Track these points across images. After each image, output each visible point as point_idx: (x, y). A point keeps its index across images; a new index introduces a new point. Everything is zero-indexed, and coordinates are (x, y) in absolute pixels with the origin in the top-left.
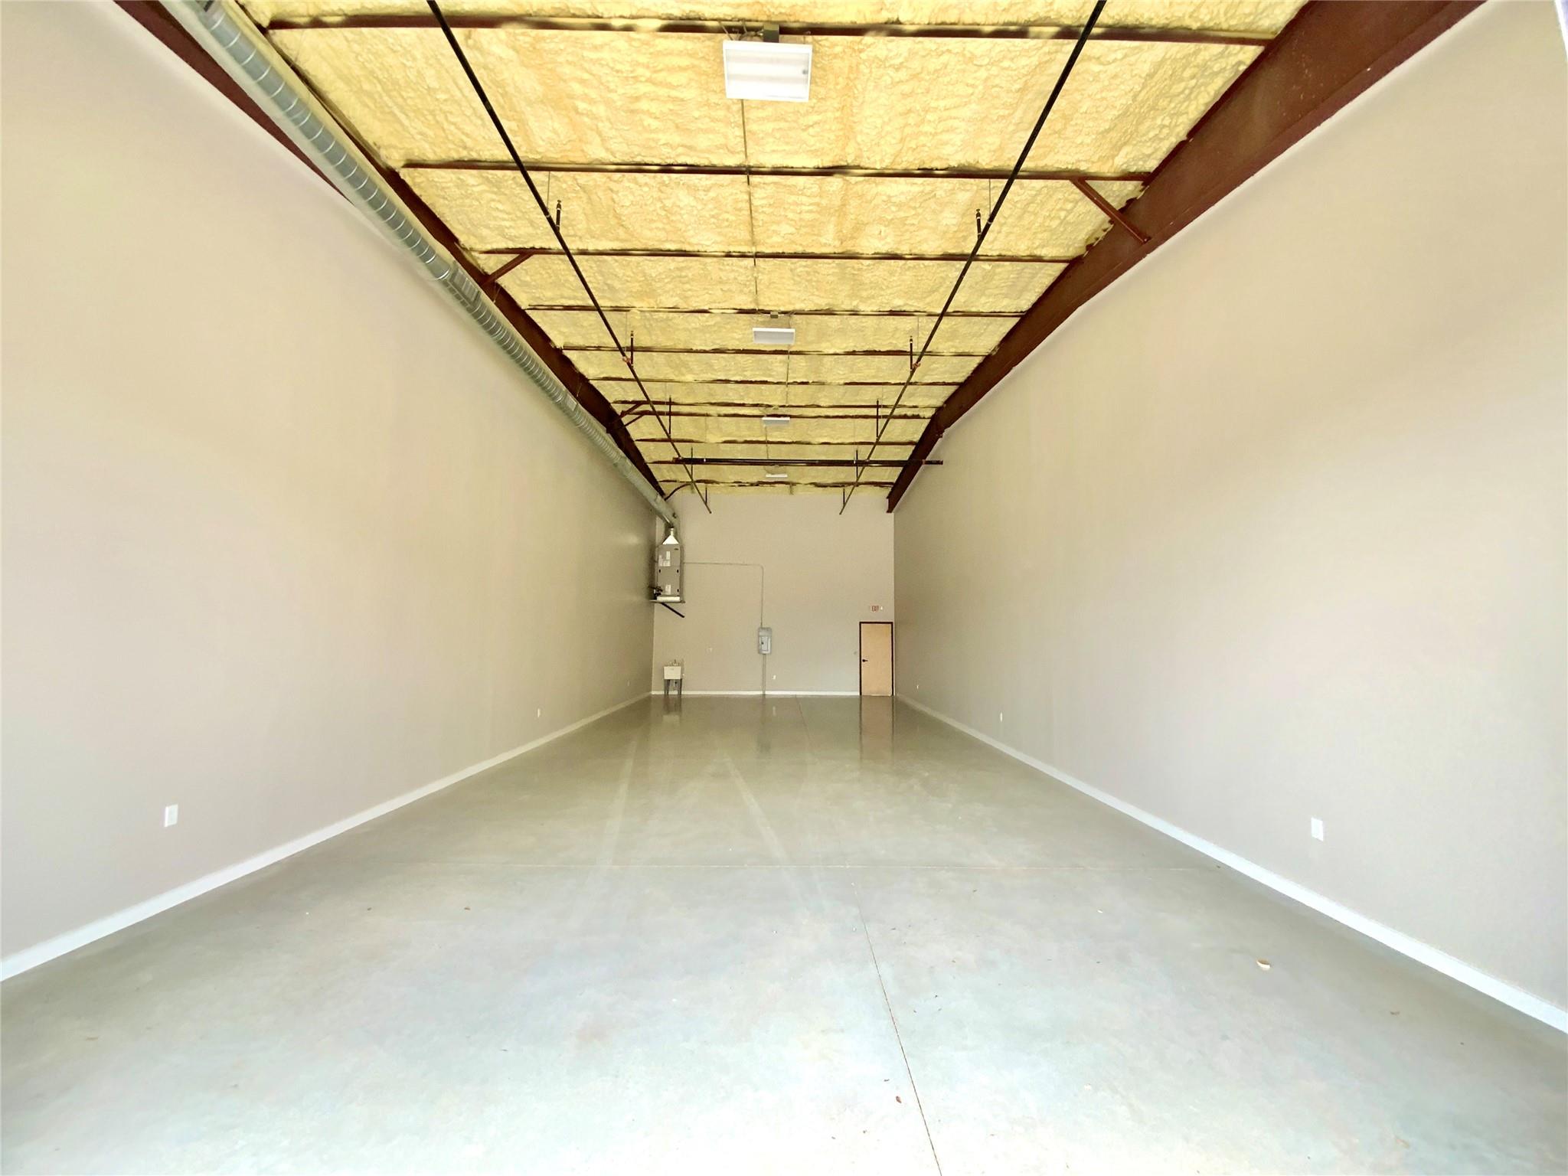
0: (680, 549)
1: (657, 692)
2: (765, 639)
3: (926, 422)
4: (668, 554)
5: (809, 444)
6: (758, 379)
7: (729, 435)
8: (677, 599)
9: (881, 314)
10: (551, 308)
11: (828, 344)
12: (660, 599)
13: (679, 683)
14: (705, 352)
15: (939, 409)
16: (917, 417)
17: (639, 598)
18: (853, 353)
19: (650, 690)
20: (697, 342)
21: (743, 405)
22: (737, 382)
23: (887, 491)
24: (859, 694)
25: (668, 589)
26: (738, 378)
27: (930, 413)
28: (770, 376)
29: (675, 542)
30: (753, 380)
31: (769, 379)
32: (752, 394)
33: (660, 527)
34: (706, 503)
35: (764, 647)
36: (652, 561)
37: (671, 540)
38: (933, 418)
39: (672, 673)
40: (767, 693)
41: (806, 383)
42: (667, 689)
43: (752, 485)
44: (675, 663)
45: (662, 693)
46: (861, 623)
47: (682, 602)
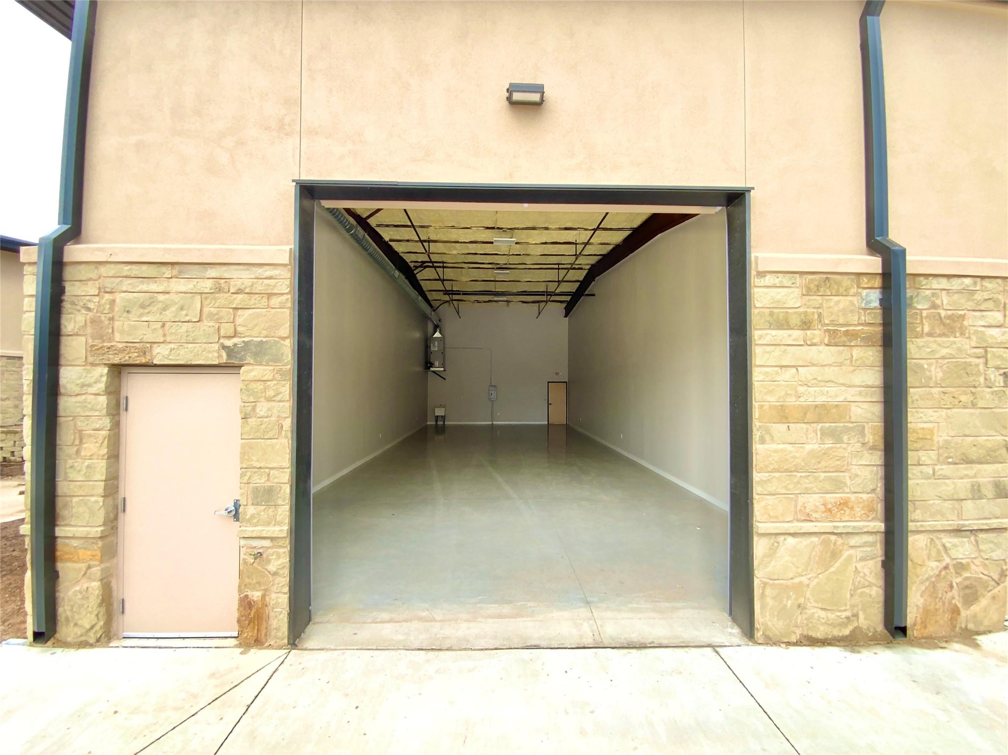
0: (442, 340)
1: (431, 422)
2: (493, 392)
3: (586, 272)
4: (436, 343)
5: (519, 281)
6: (493, 253)
7: (473, 277)
8: (442, 369)
9: (560, 229)
10: (387, 226)
11: (532, 239)
12: (432, 369)
13: (443, 418)
14: (466, 243)
15: (593, 265)
16: (581, 269)
17: (419, 369)
18: (546, 243)
19: (427, 421)
20: (462, 238)
21: (483, 263)
22: (481, 254)
23: (564, 305)
24: (547, 423)
25: (437, 363)
26: (482, 252)
27: (588, 267)
28: (499, 251)
29: (440, 336)
30: (490, 253)
31: (499, 253)
32: (489, 259)
33: (430, 327)
34: (458, 313)
35: (492, 397)
36: (427, 347)
37: (437, 335)
38: (589, 269)
39: (439, 412)
40: (494, 423)
41: (520, 255)
42: (436, 421)
43: (485, 302)
44: (441, 406)
45: (434, 423)
46: (548, 382)
47: (445, 370)
